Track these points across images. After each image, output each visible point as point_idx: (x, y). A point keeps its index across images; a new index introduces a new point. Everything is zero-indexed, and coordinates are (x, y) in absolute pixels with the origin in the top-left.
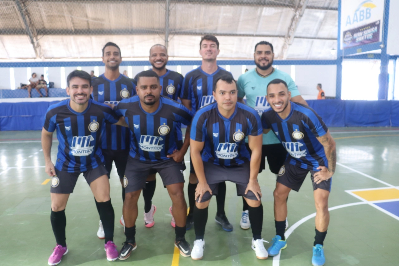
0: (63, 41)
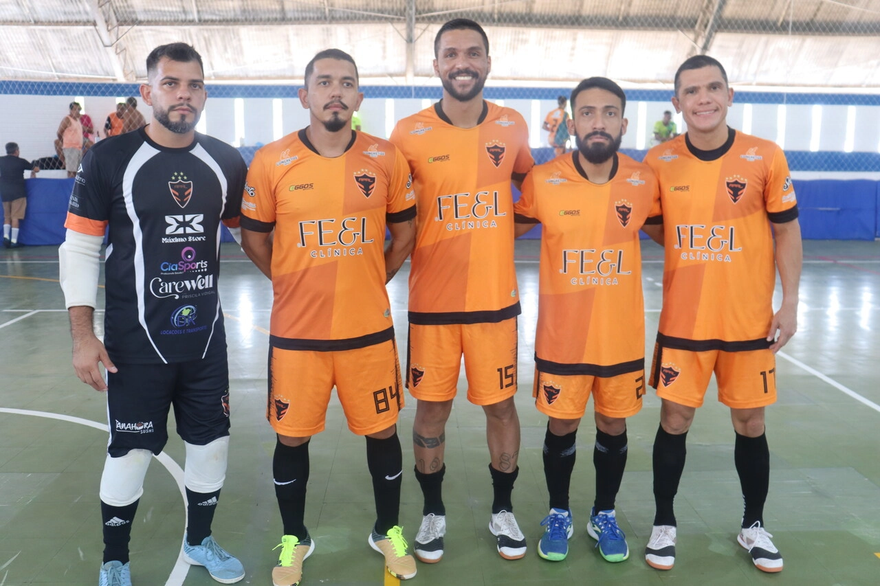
0: (740, 47)
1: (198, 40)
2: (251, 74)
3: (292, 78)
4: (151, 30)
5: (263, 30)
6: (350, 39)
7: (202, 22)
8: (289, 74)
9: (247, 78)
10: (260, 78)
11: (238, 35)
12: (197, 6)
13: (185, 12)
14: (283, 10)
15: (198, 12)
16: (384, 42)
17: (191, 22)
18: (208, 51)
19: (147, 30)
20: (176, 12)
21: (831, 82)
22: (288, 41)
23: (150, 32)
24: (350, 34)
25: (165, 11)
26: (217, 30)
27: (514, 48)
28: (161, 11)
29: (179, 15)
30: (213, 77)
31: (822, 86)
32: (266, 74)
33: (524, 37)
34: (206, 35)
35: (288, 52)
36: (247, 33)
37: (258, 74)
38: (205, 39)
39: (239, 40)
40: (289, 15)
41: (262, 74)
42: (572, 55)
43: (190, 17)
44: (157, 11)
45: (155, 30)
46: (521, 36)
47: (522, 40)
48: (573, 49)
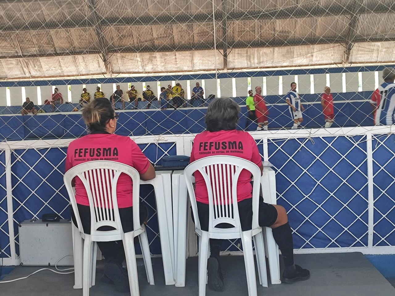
1: (23, 63)
2: (47, 75)
3: (64, 76)
4: (4, 60)
5: (49, 58)
6: (84, 60)
7: (24, 56)
8: (62, 75)
9: (45, 77)
10: (50, 77)
11: (39, 60)
12: (21, 50)
13: (17, 53)
14: (55, 50)
15: (22, 52)
16: (98, 61)
17: (20, 57)
18: (28, 67)
19: (3, 60)
20: (14, 53)
21: (294, 65)
22: (59, 62)
23: (4, 61)
24: (83, 58)
25: (9, 53)
26: (31, 59)
27: (151, 60)
28: (7, 53)
29: (15, 54)
30: (31, 77)
31: (291, 66)
32: (52, 75)
33: (155, 55)
34: (26, 61)
35: (60, 66)
36: (42, 60)
37: (49, 75)
38: (26, 62)
39: (40, 62)
40: (58, 52)
41: (51, 75)
42: (176, 61)
43: (19, 54)
44: (6, 53)
45: (6, 60)
46: (153, 55)
47: (154, 56)
48: (176, 59)
